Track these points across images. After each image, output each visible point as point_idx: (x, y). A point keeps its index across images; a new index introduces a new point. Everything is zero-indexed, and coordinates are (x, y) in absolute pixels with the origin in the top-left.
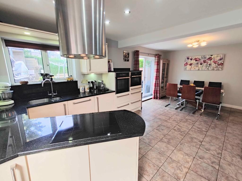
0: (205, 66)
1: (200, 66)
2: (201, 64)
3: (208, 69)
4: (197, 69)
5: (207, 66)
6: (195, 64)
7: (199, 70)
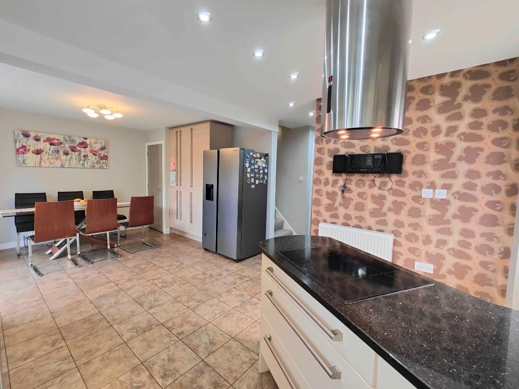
0: (76, 159)
1: (64, 157)
2: (66, 154)
3: (83, 165)
4: (58, 163)
5: (81, 160)
6: (51, 152)
7: (62, 166)
